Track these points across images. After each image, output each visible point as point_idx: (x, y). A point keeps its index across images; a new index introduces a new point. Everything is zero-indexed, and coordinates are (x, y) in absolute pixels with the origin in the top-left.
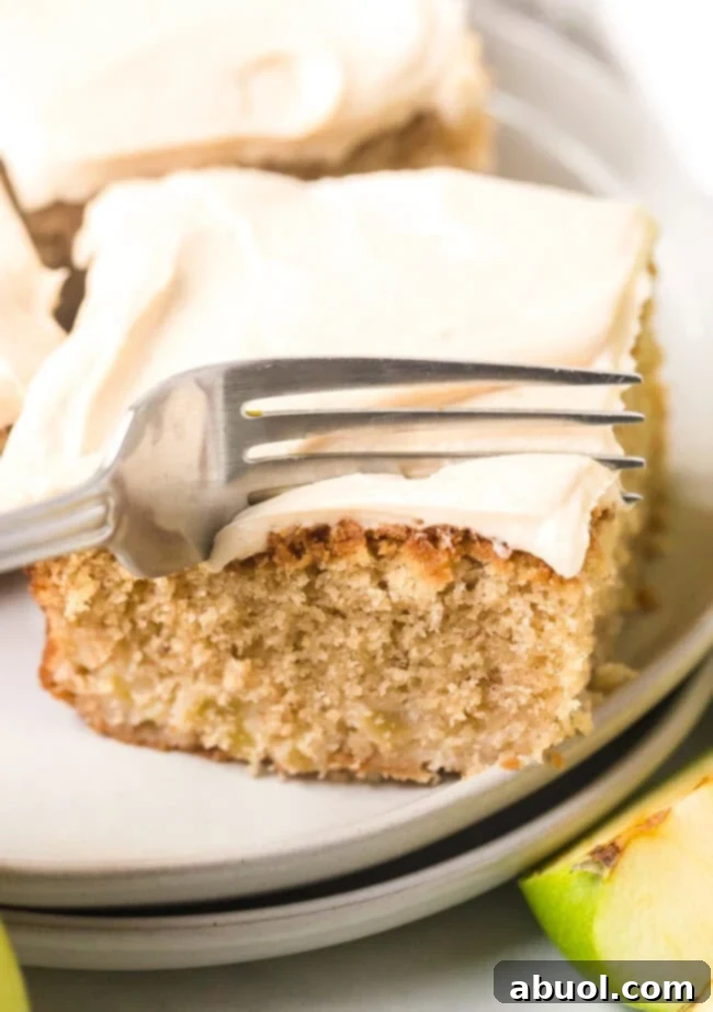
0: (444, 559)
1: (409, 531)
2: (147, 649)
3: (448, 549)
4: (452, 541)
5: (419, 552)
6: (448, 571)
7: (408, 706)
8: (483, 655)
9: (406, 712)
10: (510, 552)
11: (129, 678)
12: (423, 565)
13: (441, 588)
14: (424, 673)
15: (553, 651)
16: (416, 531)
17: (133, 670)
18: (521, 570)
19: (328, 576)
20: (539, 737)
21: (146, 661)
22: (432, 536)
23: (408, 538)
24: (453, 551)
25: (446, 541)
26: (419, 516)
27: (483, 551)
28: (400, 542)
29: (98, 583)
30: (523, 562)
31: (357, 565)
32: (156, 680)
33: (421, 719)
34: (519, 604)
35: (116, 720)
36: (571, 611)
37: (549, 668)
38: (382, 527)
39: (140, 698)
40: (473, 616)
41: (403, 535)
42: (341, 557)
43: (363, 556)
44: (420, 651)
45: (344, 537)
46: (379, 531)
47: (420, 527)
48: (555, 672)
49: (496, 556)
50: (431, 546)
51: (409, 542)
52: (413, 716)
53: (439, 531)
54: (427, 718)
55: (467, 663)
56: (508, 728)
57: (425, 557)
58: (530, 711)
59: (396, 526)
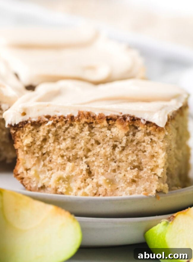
0: (127, 124)
1: (118, 117)
2: (45, 161)
3: (128, 121)
4: (130, 119)
5: (120, 122)
6: (128, 127)
7: (116, 177)
8: (137, 157)
9: (115, 180)
10: (145, 122)
11: (39, 170)
12: (121, 126)
13: (126, 132)
14: (120, 164)
15: (156, 153)
16: (120, 116)
17: (40, 168)
18: (148, 128)
19: (96, 129)
20: (153, 186)
21: (44, 165)
22: (124, 118)
23: (117, 118)
24: (130, 122)
25: (128, 119)
26: (121, 111)
27: (138, 123)
28: (115, 120)
29: (33, 139)
30: (149, 125)
31: (104, 125)
32: (47, 171)
33: (119, 181)
34: (147, 138)
35: (34, 185)
36: (161, 140)
37: (155, 159)
38: (111, 115)
39: (42, 177)
40: (135, 143)
41: (116, 117)
42: (99, 124)
43: (105, 123)
44: (120, 156)
45: (100, 118)
46: (110, 116)
47: (121, 115)
48: (157, 160)
49: (142, 123)
50: (124, 121)
51: (118, 120)
52: (117, 180)
53: (126, 116)
54: (121, 181)
55: (132, 159)
56: (145, 184)
57: (122, 124)
58: (151, 177)
59: (114, 115)
